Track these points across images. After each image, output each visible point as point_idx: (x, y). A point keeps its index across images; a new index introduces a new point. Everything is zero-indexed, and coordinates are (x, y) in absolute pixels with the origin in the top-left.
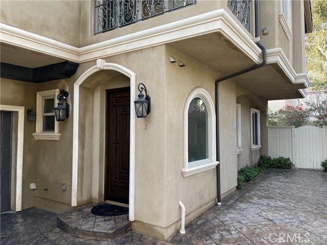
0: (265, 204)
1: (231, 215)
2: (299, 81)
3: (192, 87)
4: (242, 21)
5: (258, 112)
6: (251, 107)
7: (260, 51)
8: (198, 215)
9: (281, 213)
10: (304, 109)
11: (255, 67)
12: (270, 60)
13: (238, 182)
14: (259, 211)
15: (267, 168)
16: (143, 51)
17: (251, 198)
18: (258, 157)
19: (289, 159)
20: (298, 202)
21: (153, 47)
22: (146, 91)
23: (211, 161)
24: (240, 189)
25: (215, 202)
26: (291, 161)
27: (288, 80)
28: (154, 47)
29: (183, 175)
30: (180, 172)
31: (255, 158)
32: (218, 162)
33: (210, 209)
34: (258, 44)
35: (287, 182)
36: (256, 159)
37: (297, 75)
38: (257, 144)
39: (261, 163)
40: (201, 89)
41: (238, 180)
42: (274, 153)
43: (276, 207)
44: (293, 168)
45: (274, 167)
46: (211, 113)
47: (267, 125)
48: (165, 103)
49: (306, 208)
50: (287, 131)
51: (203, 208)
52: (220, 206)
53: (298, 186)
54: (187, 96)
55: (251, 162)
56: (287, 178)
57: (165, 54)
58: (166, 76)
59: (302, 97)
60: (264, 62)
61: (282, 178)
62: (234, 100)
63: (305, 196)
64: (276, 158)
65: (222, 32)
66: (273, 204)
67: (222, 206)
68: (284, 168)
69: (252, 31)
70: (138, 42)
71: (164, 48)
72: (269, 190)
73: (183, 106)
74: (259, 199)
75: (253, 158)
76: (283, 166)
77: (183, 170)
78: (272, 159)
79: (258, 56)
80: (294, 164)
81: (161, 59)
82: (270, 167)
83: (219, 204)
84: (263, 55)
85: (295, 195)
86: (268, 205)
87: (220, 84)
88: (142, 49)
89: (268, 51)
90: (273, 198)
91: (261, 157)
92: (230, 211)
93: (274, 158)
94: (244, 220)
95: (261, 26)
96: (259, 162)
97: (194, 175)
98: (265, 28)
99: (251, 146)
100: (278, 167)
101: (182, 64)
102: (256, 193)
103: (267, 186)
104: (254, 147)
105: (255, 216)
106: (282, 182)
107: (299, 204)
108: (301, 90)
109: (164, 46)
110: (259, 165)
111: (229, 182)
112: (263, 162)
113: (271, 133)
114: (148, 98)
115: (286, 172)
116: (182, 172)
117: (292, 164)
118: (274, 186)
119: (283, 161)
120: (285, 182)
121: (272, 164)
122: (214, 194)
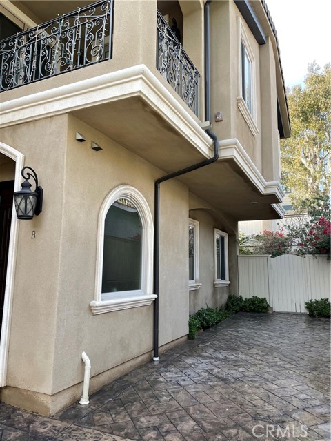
0: (221, 357)
1: (169, 375)
2: (270, 191)
3: (115, 183)
4: (185, 98)
5: (225, 235)
6: (215, 227)
7: (211, 141)
8: (118, 375)
9: (241, 370)
10: (285, 236)
11: (205, 162)
12: (224, 154)
13: (190, 329)
14: (210, 367)
15: (236, 312)
16: (37, 123)
17: (203, 350)
18: (226, 297)
19: (265, 298)
20: (267, 354)
21: (50, 117)
22: (36, 180)
23: (145, 293)
24: (193, 338)
25: (150, 355)
26: (268, 301)
27: (254, 189)
28: (53, 116)
29: (91, 310)
30: (87, 306)
31: (221, 298)
32: (156, 296)
33: (140, 366)
34: (207, 131)
35: (259, 329)
36: (223, 299)
37: (266, 183)
38: (223, 278)
39: (230, 304)
40: (129, 187)
41: (190, 325)
42: (246, 292)
43: (235, 361)
44: (270, 312)
45: (246, 311)
46: (146, 224)
47: (238, 254)
48: (64, 197)
49: (277, 362)
50: (263, 261)
51: (128, 365)
52: (156, 363)
53: (272, 334)
54: (105, 193)
55: (215, 302)
56: (261, 325)
57: (67, 127)
58: (67, 159)
59: (278, 217)
60: (216, 156)
61: (253, 324)
62: (185, 212)
63: (277, 345)
64: (248, 298)
65: (144, 98)
66: (233, 357)
67: (160, 362)
68: (259, 312)
69: (201, 115)
70: (31, 109)
71: (66, 118)
72: (232, 339)
73: (98, 207)
74: (215, 351)
75: (218, 297)
76: (258, 310)
77: (93, 303)
78: (244, 299)
79: (209, 148)
80: (271, 306)
81: (62, 134)
82: (241, 311)
83: (156, 359)
84: (215, 147)
85: (265, 345)
86: (226, 359)
87: (161, 185)
88: (36, 120)
89: (221, 142)
90: (234, 349)
91: (230, 297)
92: (168, 369)
93: (246, 299)
94: (184, 380)
95: (214, 111)
96: (227, 304)
97: (112, 312)
98: (219, 113)
99: (214, 281)
100: (252, 311)
101: (96, 146)
102: (213, 344)
103: (231, 334)
104: (219, 282)
105: (203, 374)
106: (252, 329)
107: (267, 357)
108: (275, 205)
109: (67, 115)
110: (227, 307)
111: (175, 327)
112: (232, 304)
113: (242, 264)
114: (39, 191)
115: (260, 316)
116: (90, 307)
117: (268, 306)
118: (239, 335)
119: (256, 302)
120: (256, 329)
121: (243, 306)
122: (148, 344)
